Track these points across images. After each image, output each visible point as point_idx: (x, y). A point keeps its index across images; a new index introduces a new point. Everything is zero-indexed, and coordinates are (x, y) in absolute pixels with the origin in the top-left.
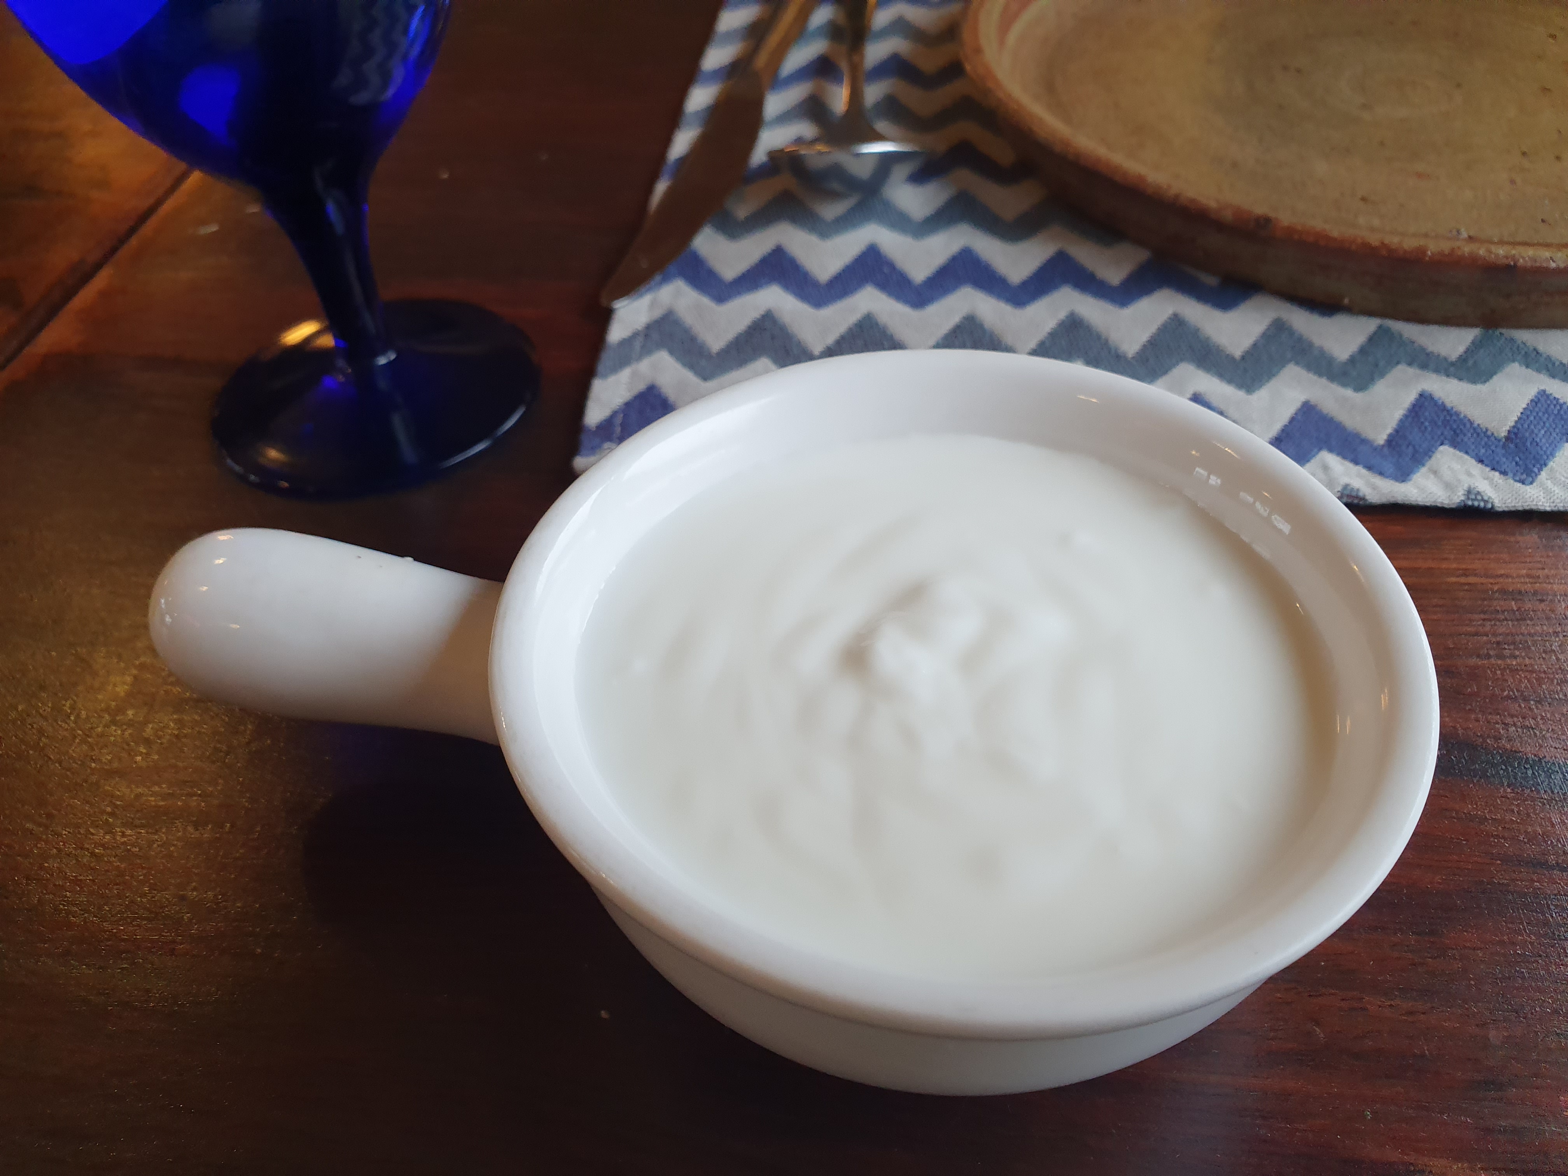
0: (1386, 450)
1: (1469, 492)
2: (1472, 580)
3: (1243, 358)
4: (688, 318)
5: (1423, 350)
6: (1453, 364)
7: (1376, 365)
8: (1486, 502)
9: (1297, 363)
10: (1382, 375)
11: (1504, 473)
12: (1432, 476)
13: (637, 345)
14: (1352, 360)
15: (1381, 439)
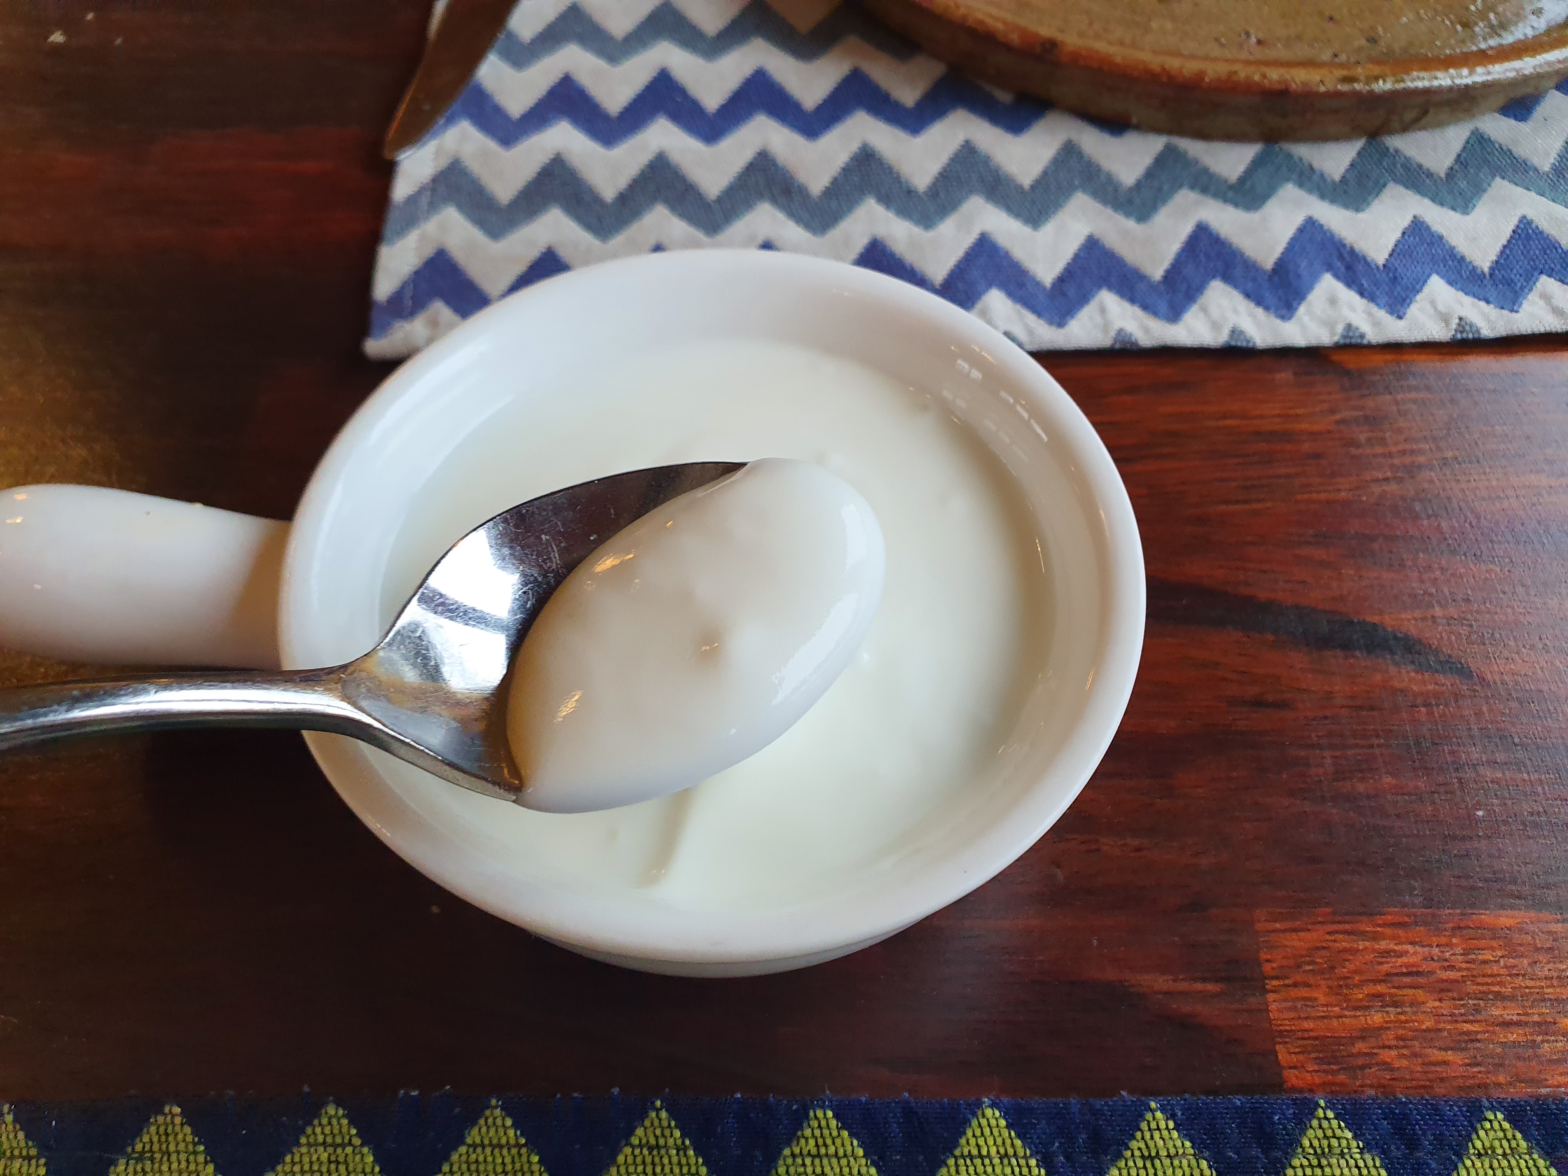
0: (1162, 288)
1: (1233, 332)
2: (1229, 422)
3: (1032, 187)
4: (475, 166)
5: (1206, 171)
6: (1231, 187)
7: (1160, 189)
8: (1248, 341)
9: (1084, 191)
10: (1164, 201)
11: (1267, 308)
12: (1202, 315)
13: (424, 200)
14: (1139, 185)
15: (1157, 273)
